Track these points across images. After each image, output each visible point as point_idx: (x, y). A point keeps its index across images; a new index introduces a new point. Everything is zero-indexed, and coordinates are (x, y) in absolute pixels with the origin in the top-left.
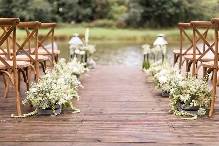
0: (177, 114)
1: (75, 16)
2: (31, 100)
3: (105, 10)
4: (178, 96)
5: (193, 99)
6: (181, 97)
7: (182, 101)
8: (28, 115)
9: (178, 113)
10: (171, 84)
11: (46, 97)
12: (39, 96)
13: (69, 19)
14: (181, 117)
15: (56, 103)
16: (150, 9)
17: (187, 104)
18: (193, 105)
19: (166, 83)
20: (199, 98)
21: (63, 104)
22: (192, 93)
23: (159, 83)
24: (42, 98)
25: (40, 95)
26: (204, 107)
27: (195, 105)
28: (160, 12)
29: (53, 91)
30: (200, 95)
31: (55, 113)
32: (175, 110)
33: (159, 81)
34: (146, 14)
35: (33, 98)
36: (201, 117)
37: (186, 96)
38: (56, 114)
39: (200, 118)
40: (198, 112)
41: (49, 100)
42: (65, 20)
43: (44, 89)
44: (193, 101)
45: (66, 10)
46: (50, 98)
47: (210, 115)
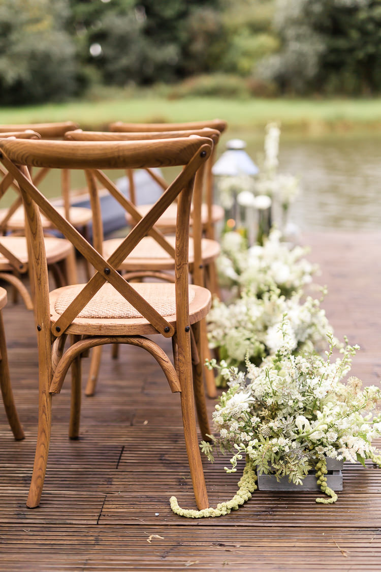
3: (216, 49)
13: (121, 77)
16: (341, 43)
28: (371, 49)
34: (332, 58)
42: (110, 79)
45: (110, 52)
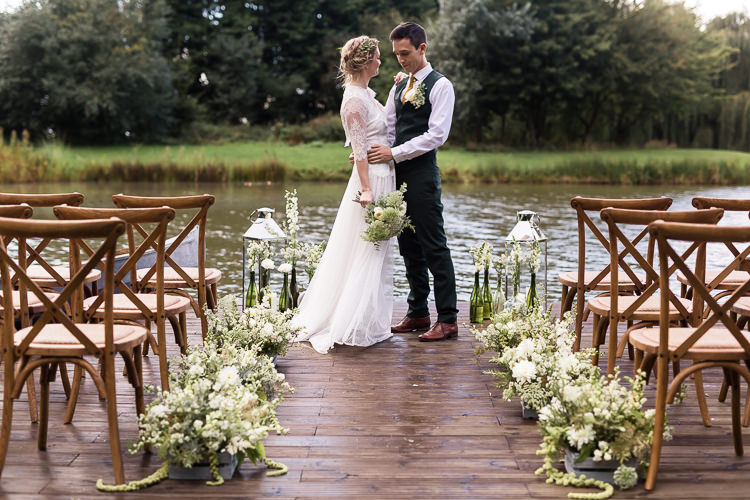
0: (558, 481)
1: (251, 102)
2: (154, 440)
4: (561, 429)
5: (602, 440)
6: (568, 433)
7: (572, 443)
8: (143, 481)
9: (561, 477)
10: (547, 385)
11: (194, 431)
12: (175, 431)
14: (570, 488)
15: (223, 450)
17: (585, 453)
18: (603, 457)
19: (534, 381)
20: (618, 437)
21: (239, 452)
22: (599, 423)
23: (514, 380)
24: (183, 435)
25: (177, 425)
26: (632, 460)
27: (608, 457)
29: (214, 415)
30: (622, 429)
31: (218, 477)
32: (554, 469)
33: (513, 376)
35: (157, 437)
36: (625, 490)
37: (581, 432)
38: (221, 481)
39: (621, 494)
40: (615, 477)
41: (202, 441)
43: (189, 410)
44: (602, 444)
45: (220, 82)
46: (205, 434)
47: (648, 486)
